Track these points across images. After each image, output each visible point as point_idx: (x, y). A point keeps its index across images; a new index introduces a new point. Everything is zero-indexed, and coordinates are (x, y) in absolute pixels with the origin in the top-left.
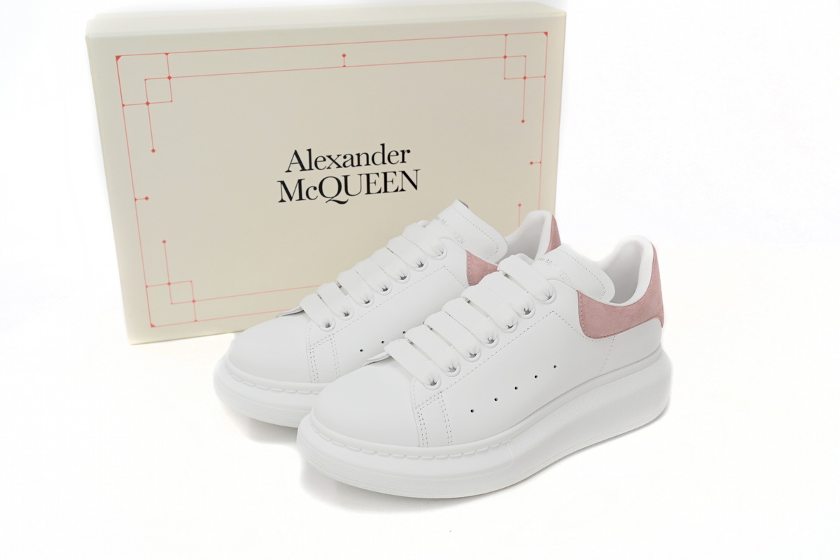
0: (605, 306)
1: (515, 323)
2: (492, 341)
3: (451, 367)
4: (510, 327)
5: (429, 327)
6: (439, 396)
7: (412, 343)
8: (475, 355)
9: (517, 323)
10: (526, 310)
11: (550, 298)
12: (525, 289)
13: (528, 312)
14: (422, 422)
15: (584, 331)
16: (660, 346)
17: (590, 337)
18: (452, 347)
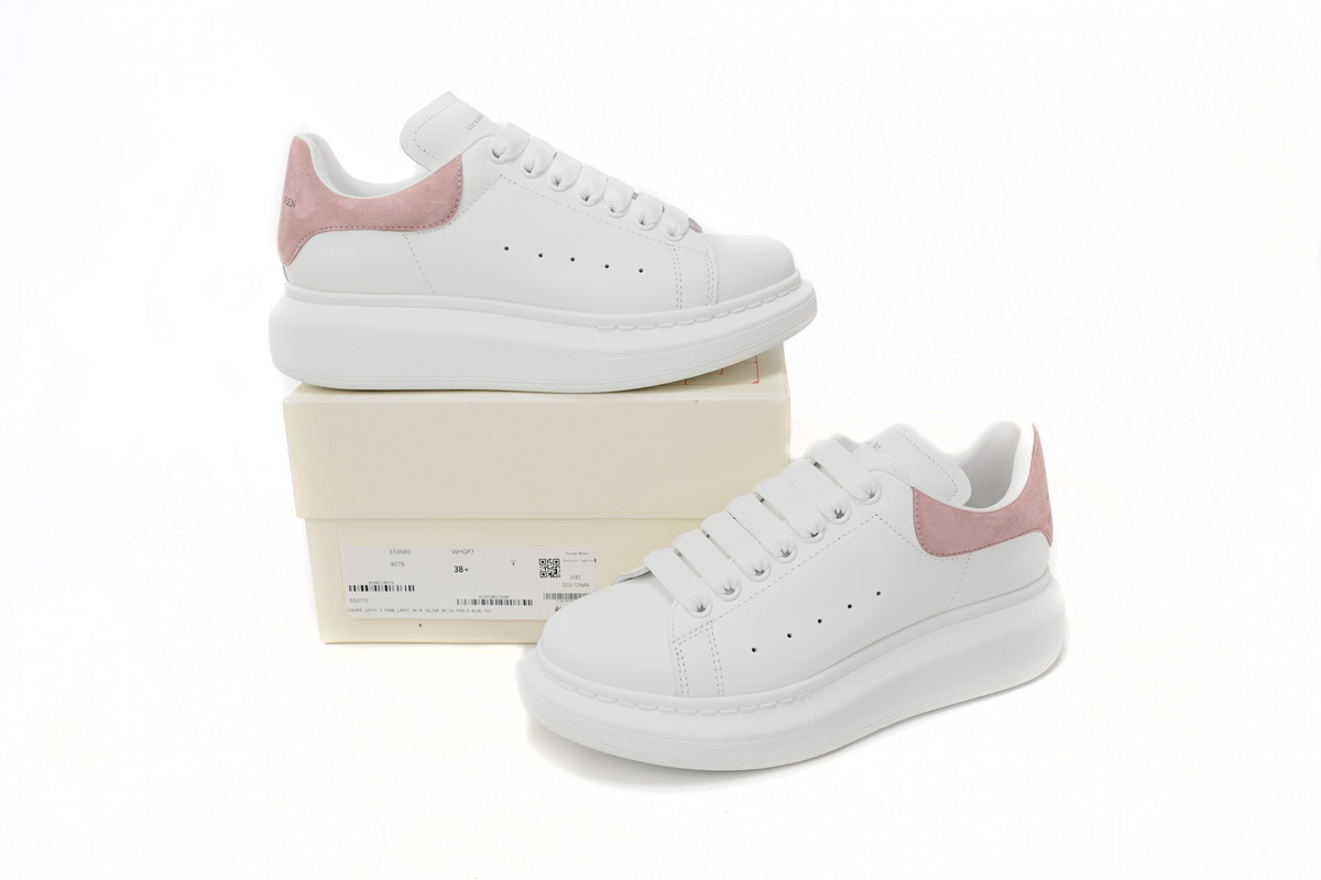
0: (956, 511)
1: (821, 528)
2: (788, 554)
3: (728, 588)
4: (813, 536)
5: (704, 532)
6: (709, 627)
7: (680, 554)
8: (763, 572)
9: (824, 530)
10: (838, 512)
11: (872, 496)
12: (838, 484)
13: (840, 515)
14: (681, 662)
15: (922, 545)
16: (1047, 570)
17: (931, 553)
18: (730, 560)
